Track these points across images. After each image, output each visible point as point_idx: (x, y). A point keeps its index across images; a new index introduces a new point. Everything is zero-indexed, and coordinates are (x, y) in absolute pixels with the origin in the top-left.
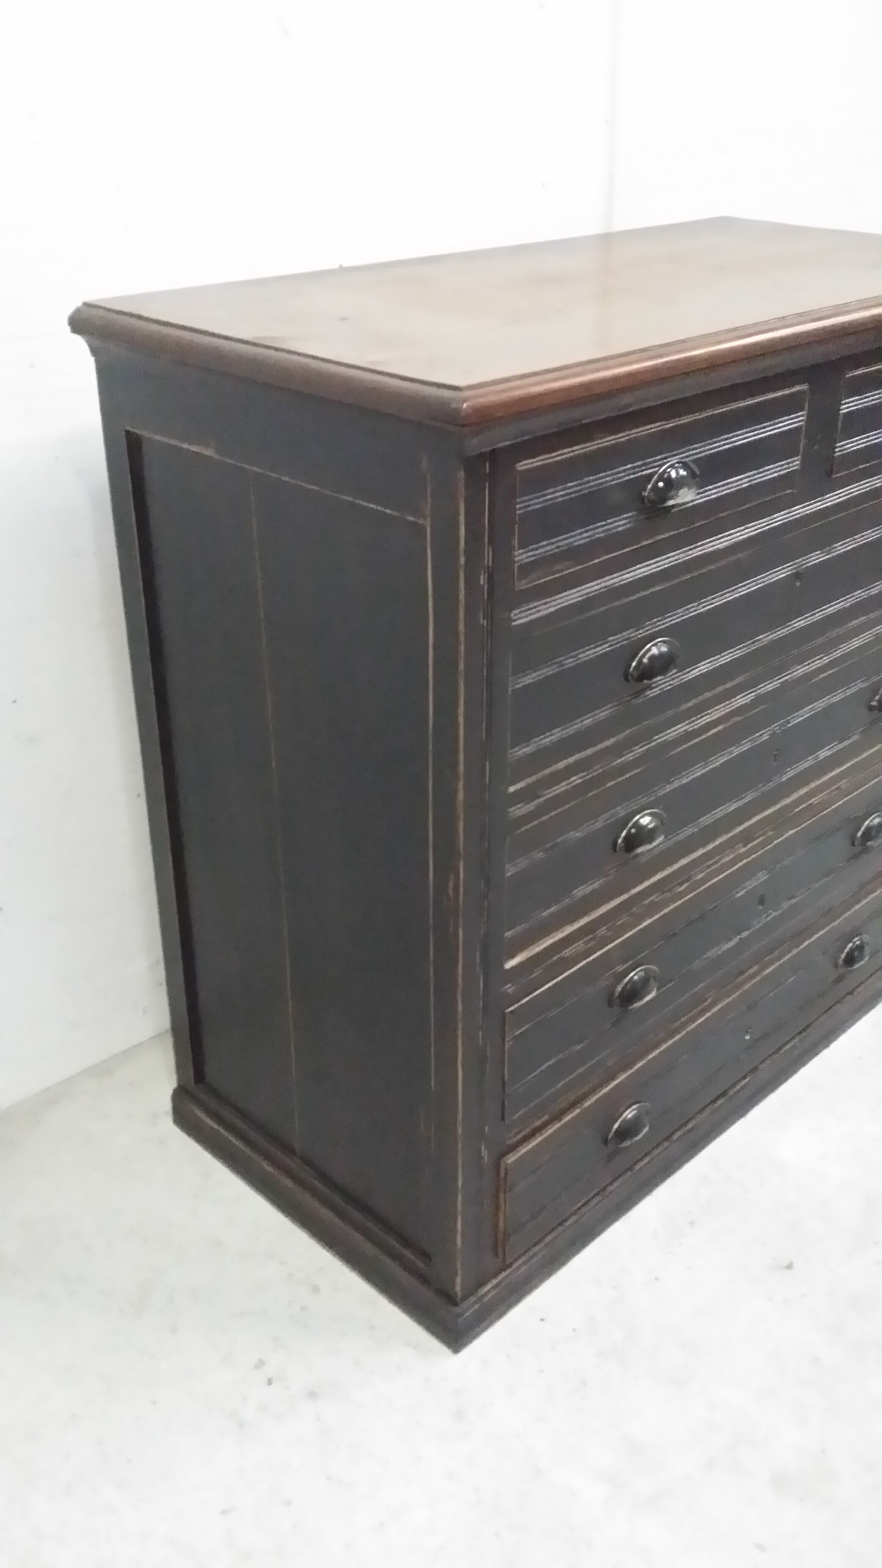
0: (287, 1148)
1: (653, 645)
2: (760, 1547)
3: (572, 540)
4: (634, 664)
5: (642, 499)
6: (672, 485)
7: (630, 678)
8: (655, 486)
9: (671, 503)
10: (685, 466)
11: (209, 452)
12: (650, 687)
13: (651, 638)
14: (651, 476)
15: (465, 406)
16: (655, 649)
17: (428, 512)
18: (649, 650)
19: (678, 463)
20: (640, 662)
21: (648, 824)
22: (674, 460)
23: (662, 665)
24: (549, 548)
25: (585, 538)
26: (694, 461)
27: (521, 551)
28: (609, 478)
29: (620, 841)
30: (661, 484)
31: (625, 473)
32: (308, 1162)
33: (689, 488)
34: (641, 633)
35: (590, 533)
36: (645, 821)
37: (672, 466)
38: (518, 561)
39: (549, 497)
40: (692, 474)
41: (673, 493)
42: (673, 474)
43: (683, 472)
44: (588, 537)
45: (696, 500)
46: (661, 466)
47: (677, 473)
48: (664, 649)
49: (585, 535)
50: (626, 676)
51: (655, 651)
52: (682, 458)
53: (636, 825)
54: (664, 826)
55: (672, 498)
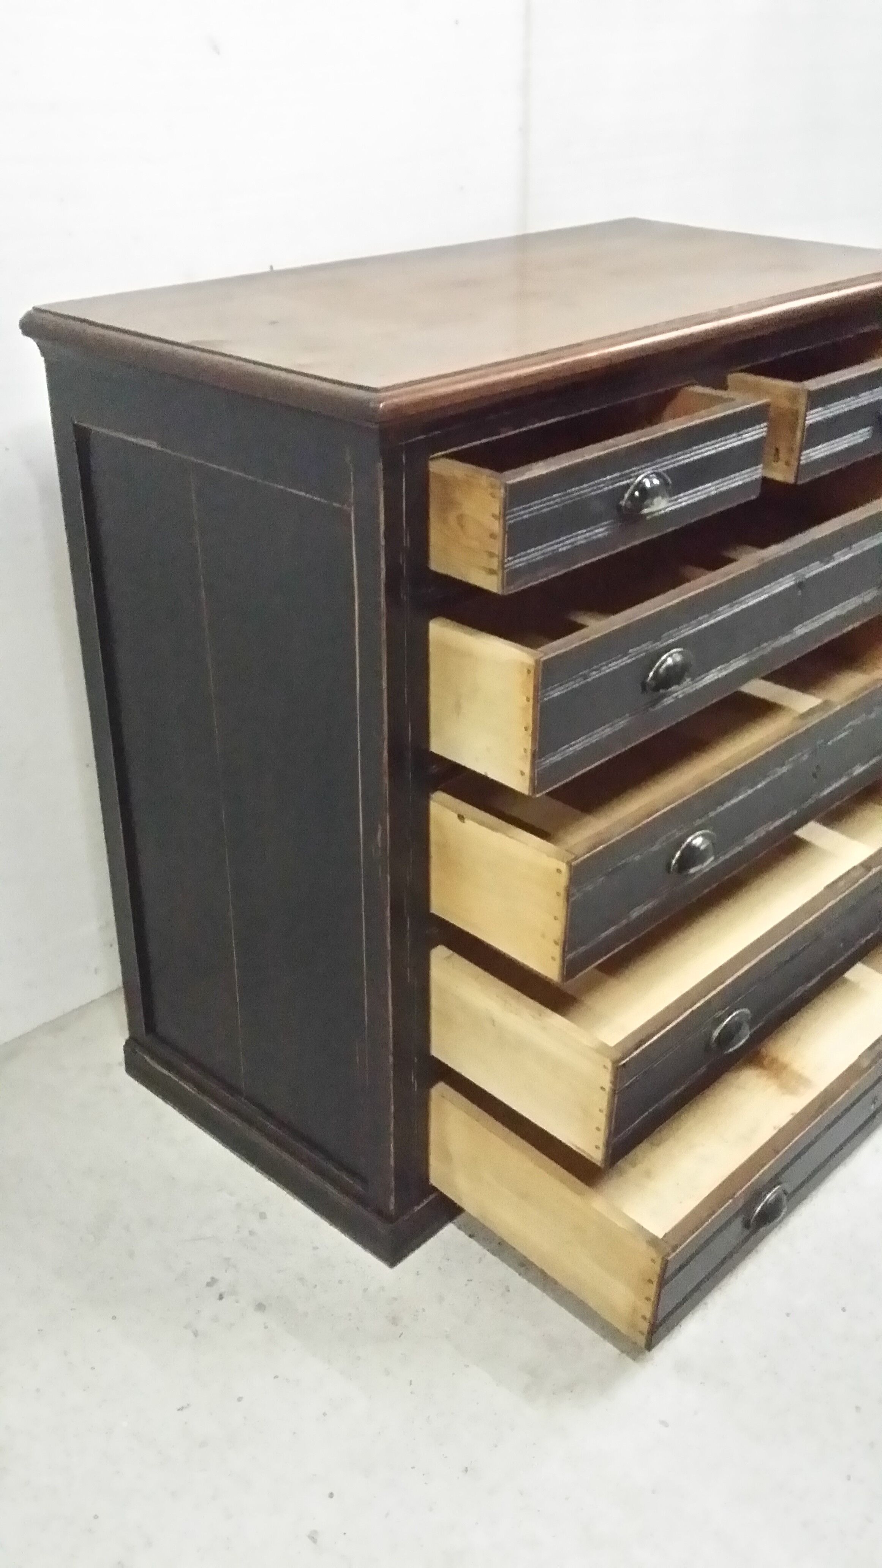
0: (233, 1090)
1: (667, 657)
2: (664, 1424)
3: (556, 547)
4: (651, 674)
5: (619, 508)
6: (646, 494)
7: (647, 688)
8: (632, 495)
9: (646, 511)
10: (659, 476)
11: (153, 445)
12: (664, 696)
13: (667, 649)
14: (628, 486)
15: (381, 405)
16: (670, 659)
17: (352, 500)
18: (665, 660)
19: (652, 474)
20: (656, 672)
21: (701, 845)
22: (649, 471)
23: (675, 675)
24: (536, 554)
25: (567, 545)
26: (667, 472)
27: (510, 558)
28: (586, 490)
29: (674, 862)
30: (637, 493)
31: (605, 484)
32: (251, 1100)
33: (663, 497)
34: (659, 645)
35: (572, 540)
36: (698, 841)
37: (647, 477)
38: (507, 568)
39: (535, 508)
40: (664, 483)
41: (648, 502)
42: (648, 485)
43: (656, 482)
44: (570, 544)
45: (668, 507)
46: (637, 476)
47: (652, 482)
48: (678, 658)
49: (567, 542)
50: (644, 686)
51: (670, 661)
52: (657, 469)
53: (690, 847)
54: (717, 847)
55: (647, 507)
